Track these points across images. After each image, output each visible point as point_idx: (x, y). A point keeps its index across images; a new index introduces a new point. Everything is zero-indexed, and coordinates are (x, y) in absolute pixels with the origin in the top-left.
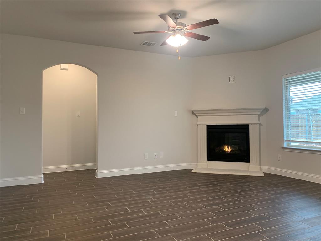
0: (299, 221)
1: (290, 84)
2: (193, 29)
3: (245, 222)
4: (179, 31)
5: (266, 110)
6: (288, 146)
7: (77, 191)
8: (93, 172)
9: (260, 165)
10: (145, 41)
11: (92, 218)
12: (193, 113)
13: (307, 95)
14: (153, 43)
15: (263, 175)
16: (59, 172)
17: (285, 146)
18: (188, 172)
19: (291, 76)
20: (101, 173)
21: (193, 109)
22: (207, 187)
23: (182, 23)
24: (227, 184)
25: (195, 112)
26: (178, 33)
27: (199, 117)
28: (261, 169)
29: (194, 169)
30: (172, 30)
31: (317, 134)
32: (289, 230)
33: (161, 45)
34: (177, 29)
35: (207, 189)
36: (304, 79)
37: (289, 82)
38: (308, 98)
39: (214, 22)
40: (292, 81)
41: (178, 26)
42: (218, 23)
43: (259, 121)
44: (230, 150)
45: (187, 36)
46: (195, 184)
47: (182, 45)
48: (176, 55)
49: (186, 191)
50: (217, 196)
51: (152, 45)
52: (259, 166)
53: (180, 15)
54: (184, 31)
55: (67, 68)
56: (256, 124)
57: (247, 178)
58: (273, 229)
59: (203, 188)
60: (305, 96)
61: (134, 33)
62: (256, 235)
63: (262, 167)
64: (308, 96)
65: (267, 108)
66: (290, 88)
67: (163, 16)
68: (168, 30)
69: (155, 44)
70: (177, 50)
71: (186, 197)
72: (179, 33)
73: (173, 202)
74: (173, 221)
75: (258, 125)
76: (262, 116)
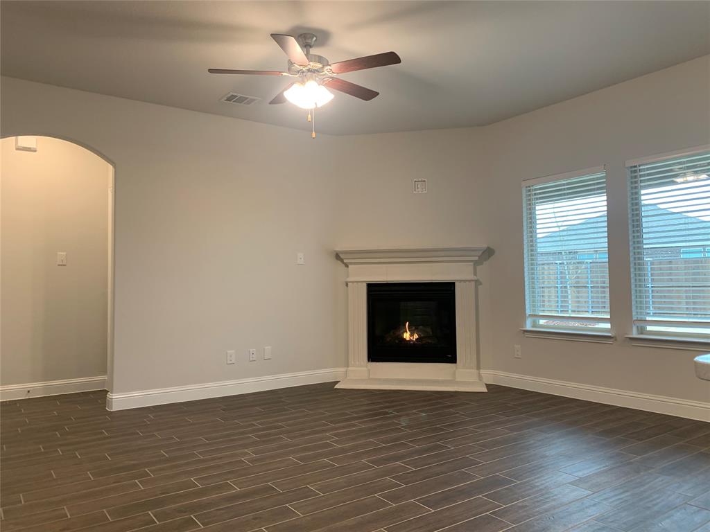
0: (569, 483)
1: (537, 199)
2: (344, 72)
3: (462, 493)
4: (314, 74)
5: (488, 253)
6: (533, 327)
7: (61, 445)
8: (100, 397)
9: (478, 368)
10: (232, 93)
11: (104, 510)
12: (338, 256)
13: (560, 224)
14: (250, 97)
15: (485, 390)
16: (9, 401)
17: (529, 327)
18: (327, 389)
19: (538, 184)
20: (122, 400)
21: (338, 249)
22: (371, 421)
23: (319, 56)
24: (414, 411)
25: (342, 256)
26: (311, 78)
27: (350, 266)
28: (480, 377)
29: (339, 382)
30: (299, 72)
31: (579, 302)
32: (553, 503)
33: (270, 103)
34: (309, 70)
35: (372, 425)
36: (564, 189)
37: (535, 194)
38: (562, 228)
39: (391, 58)
40: (540, 193)
41: (311, 63)
42: (400, 62)
43: (475, 274)
44: (416, 336)
45: (330, 87)
46: (347, 414)
47: (319, 105)
48: (307, 128)
49: (326, 431)
50: (397, 439)
51: (249, 103)
52: (475, 371)
53: (314, 39)
54: (324, 75)
55: (33, 146)
56: (470, 281)
57: (452, 396)
58: (520, 504)
59: (366, 422)
60: (555, 224)
61: (211, 71)
62: (488, 520)
63: (482, 371)
64: (562, 226)
65: (492, 247)
66: (537, 208)
67: (278, 37)
68: (289, 69)
69: (255, 100)
70: (309, 116)
71: (329, 445)
72: (313, 79)
73: (300, 459)
74: (303, 504)
75: (473, 283)
76: (482, 264)
